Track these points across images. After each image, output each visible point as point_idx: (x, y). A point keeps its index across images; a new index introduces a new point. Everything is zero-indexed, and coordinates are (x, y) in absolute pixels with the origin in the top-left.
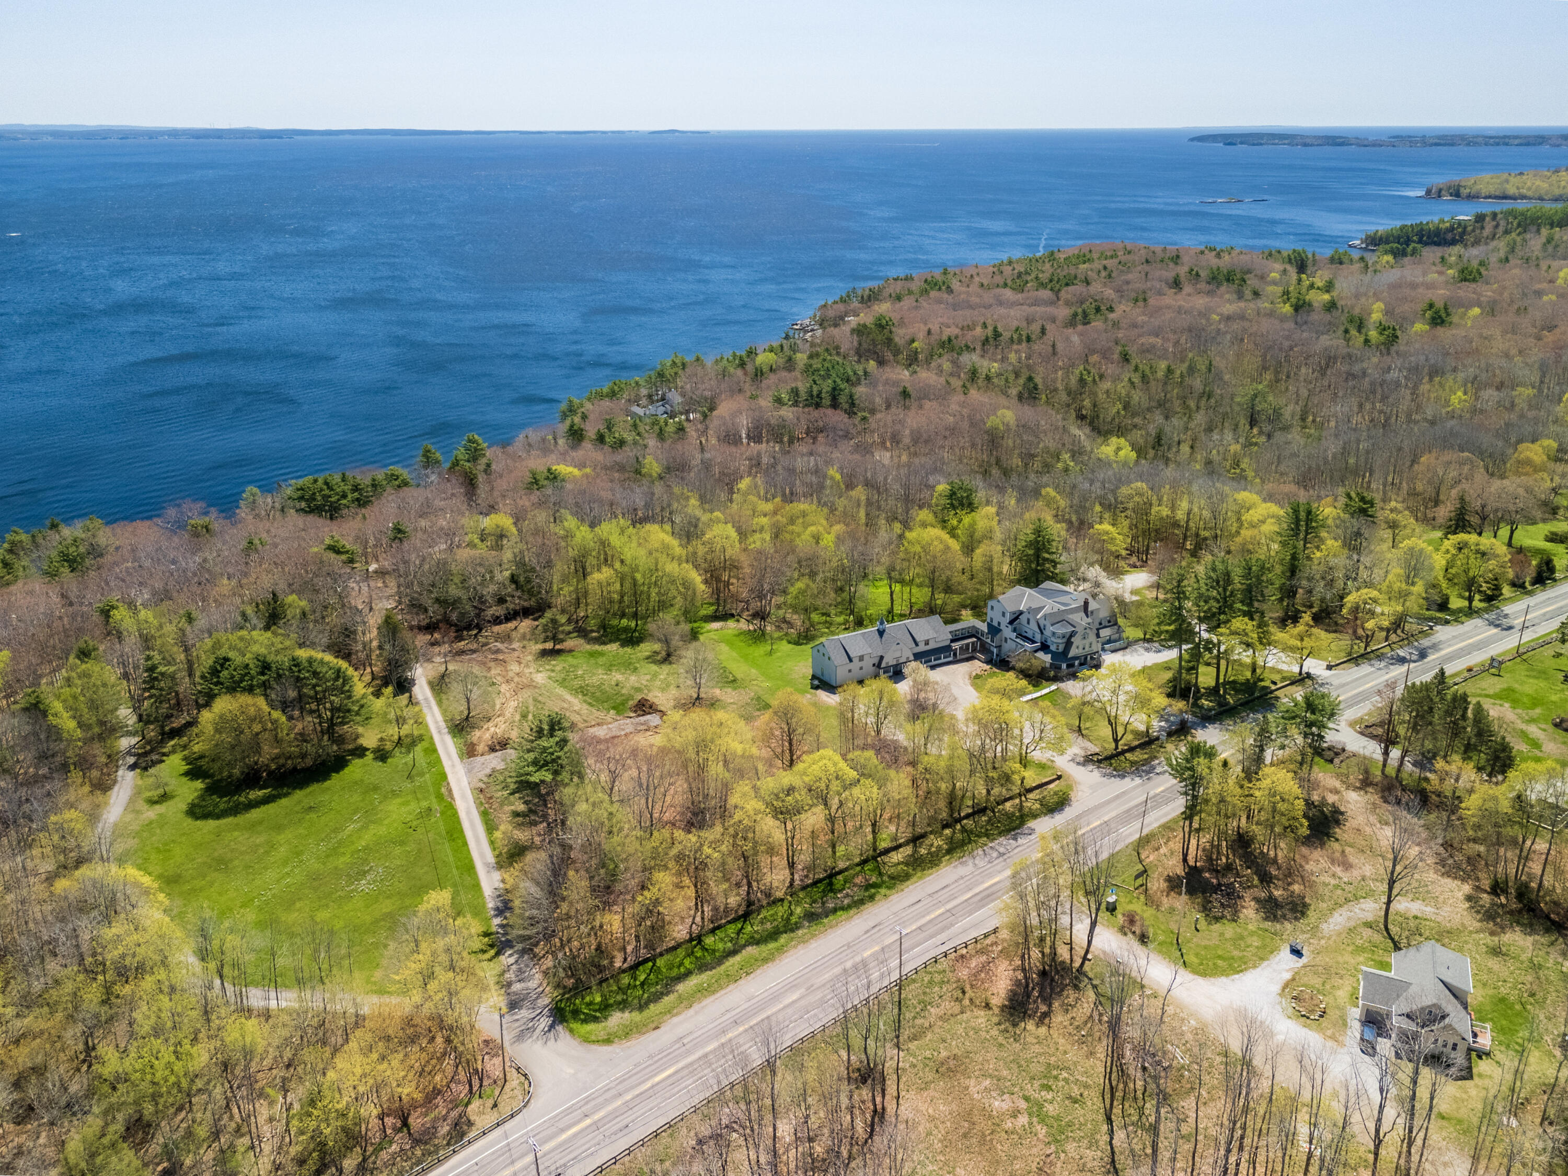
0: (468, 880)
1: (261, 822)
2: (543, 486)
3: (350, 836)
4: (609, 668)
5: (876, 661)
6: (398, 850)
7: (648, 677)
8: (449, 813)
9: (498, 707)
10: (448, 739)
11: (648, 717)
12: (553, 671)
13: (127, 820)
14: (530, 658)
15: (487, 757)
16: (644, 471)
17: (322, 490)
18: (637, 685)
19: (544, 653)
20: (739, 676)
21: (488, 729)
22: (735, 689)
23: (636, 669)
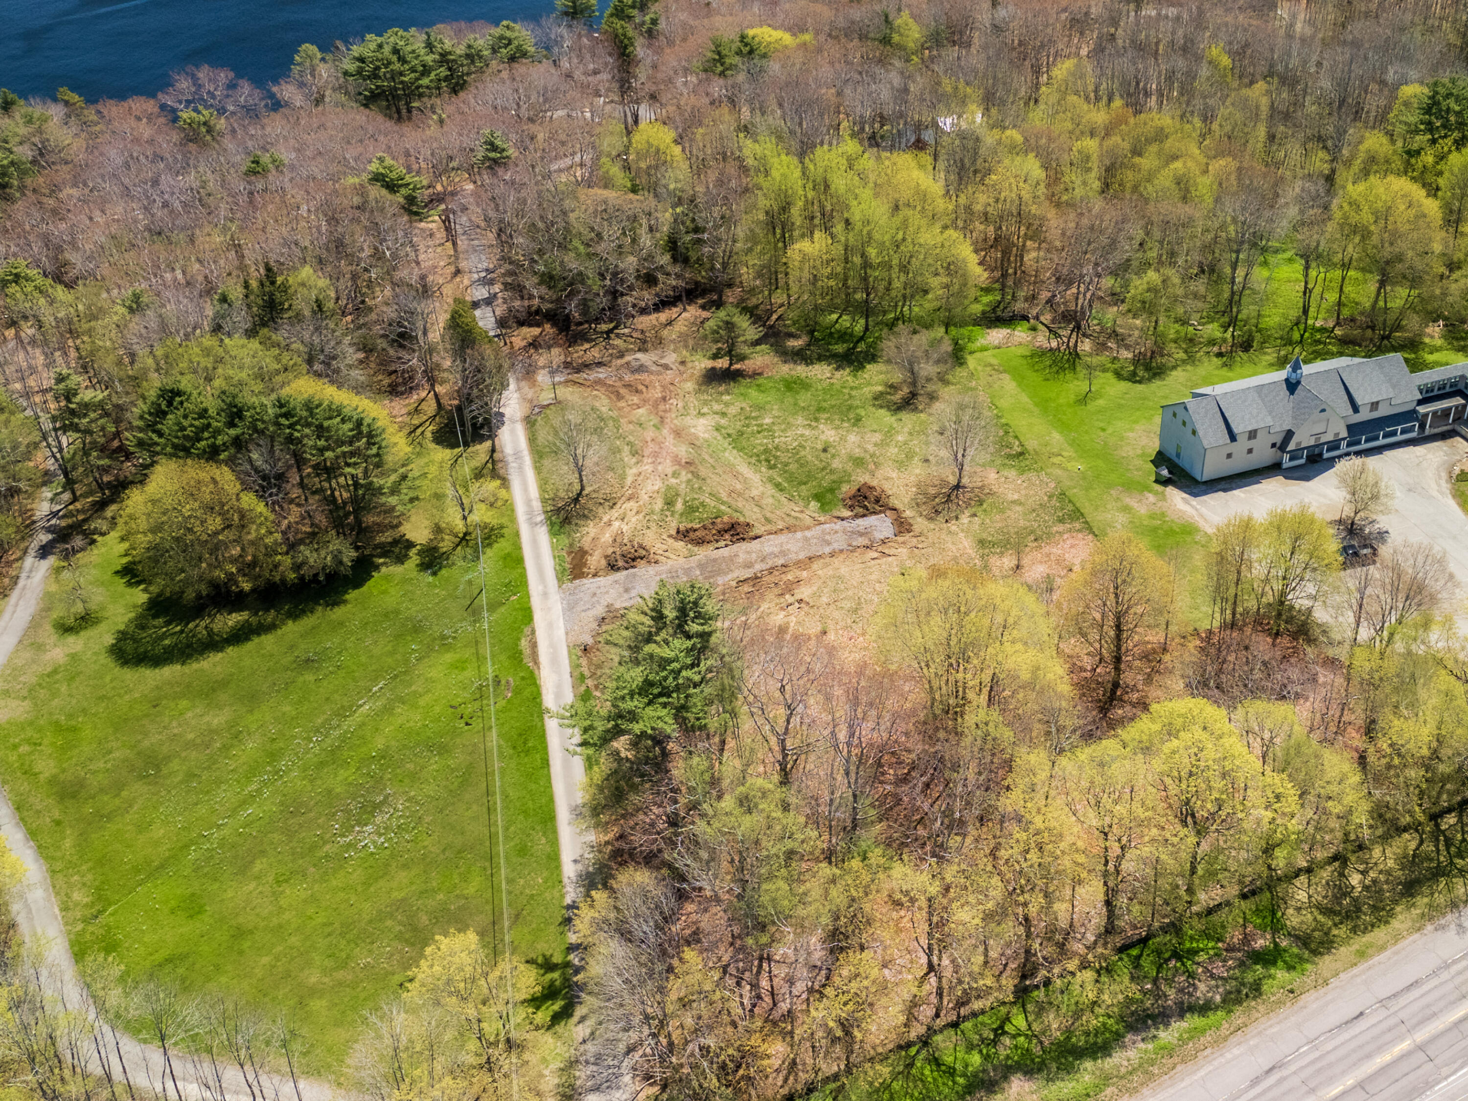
0: (541, 842)
1: (223, 684)
2: (731, 67)
3: (362, 725)
4: (816, 414)
5: (1278, 440)
6: (435, 764)
7: (877, 438)
8: (527, 693)
9: (629, 480)
10: (543, 534)
11: (872, 520)
12: (724, 414)
13: (19, 662)
14: (690, 386)
15: (601, 581)
16: (896, 38)
17: (389, 63)
18: (857, 452)
19: (713, 377)
20: (1031, 444)
21: (609, 524)
22: (1022, 471)
23: (858, 419)
